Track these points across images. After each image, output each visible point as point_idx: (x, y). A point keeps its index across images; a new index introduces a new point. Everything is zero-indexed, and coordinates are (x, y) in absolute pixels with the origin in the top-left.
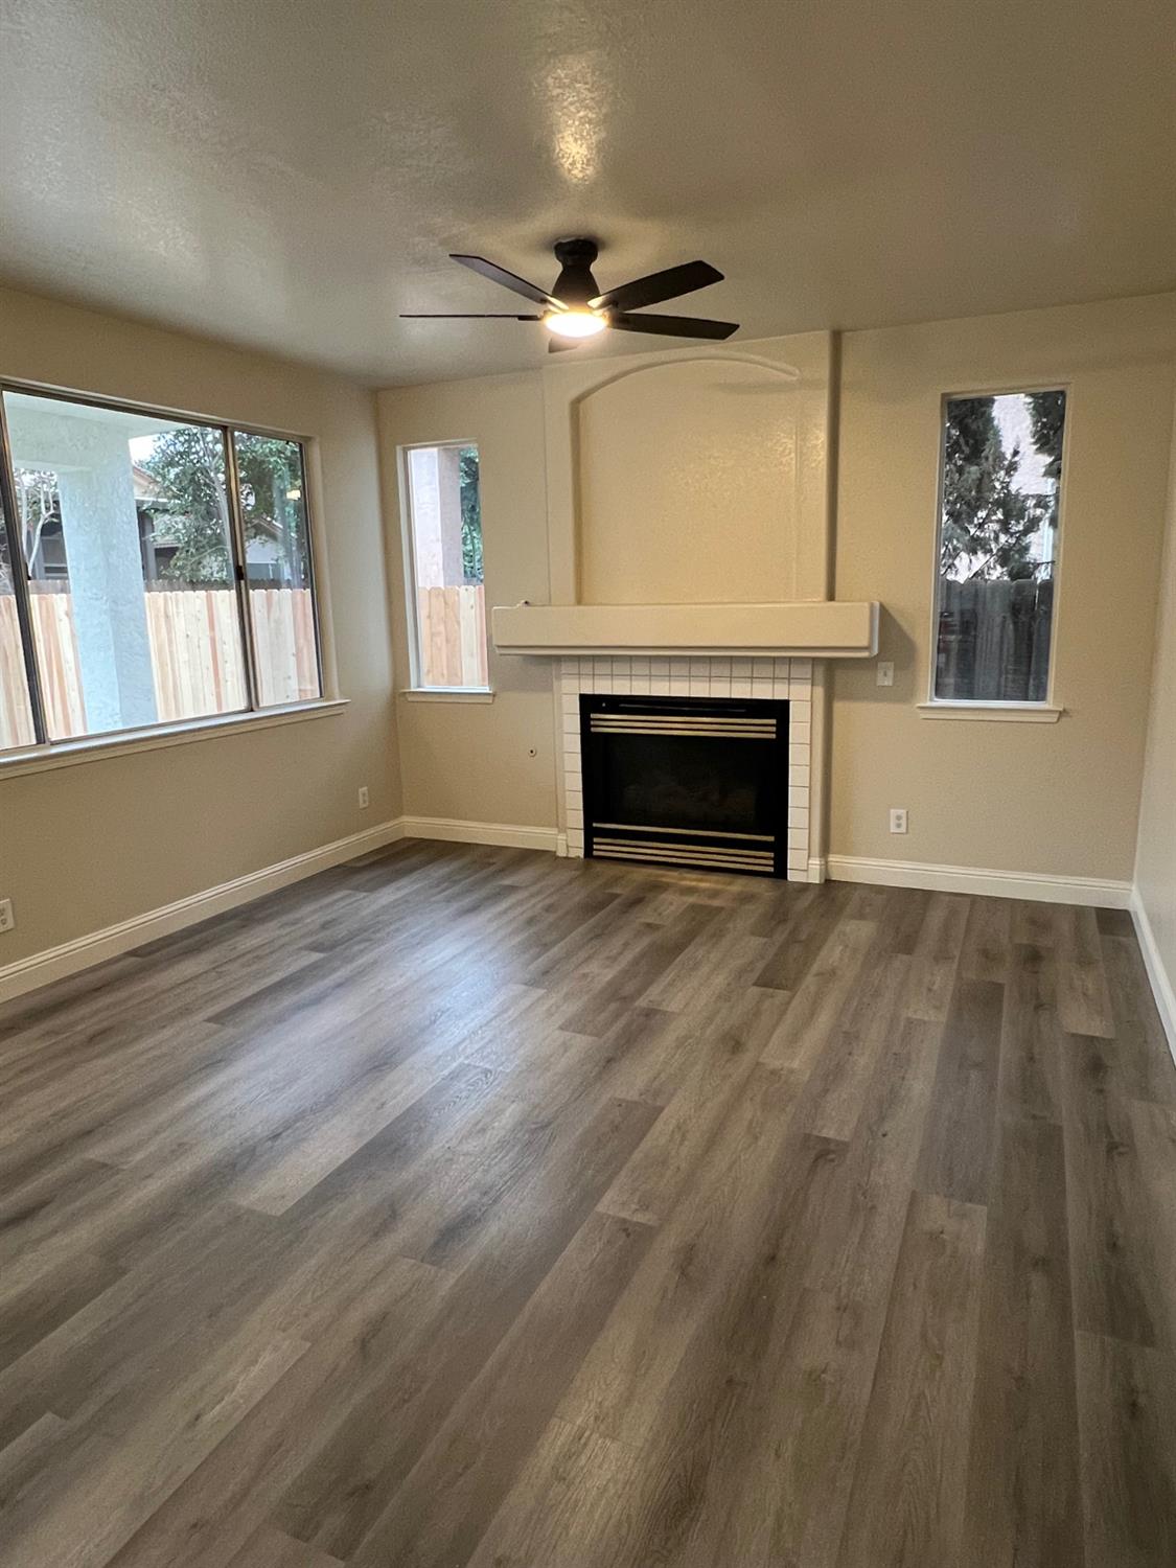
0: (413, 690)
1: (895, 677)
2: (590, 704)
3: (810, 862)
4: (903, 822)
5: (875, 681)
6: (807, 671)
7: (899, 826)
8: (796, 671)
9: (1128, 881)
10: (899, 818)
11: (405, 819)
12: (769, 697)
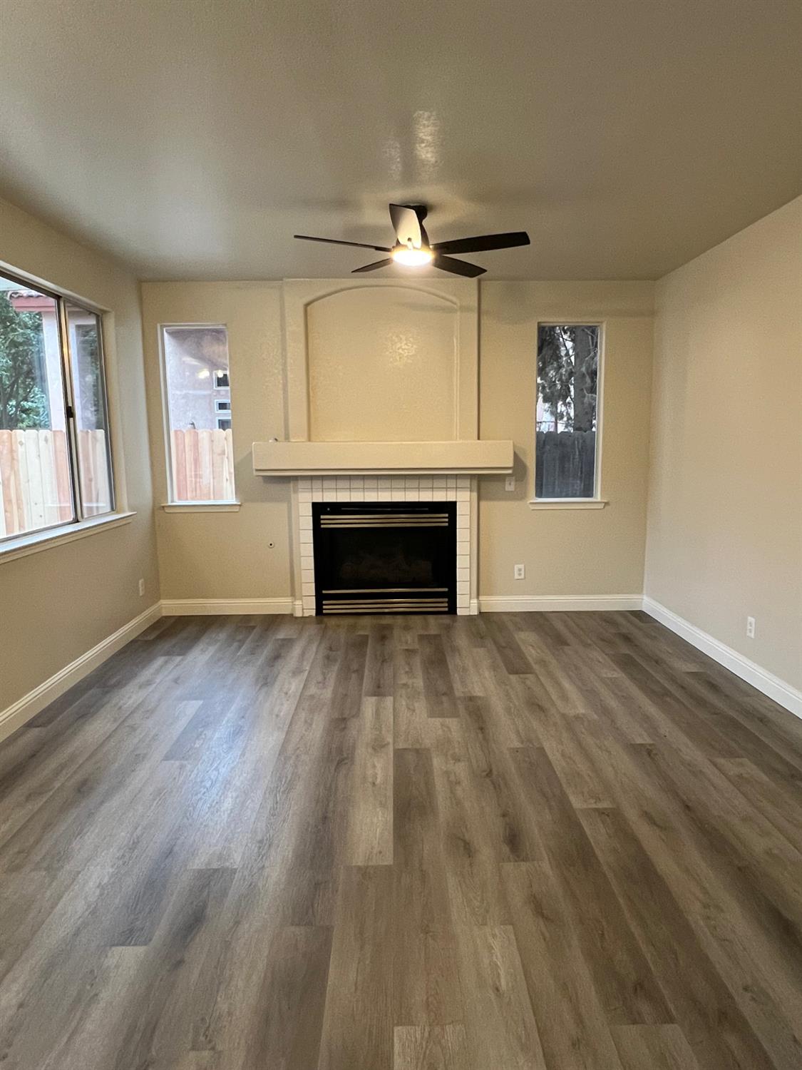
0: (170, 504)
1: (515, 485)
2: (319, 509)
3: (472, 602)
4: (522, 572)
5: (504, 488)
6: (467, 483)
7: (520, 575)
8: (461, 483)
9: (639, 593)
10: (520, 570)
11: (163, 602)
12: (444, 500)
